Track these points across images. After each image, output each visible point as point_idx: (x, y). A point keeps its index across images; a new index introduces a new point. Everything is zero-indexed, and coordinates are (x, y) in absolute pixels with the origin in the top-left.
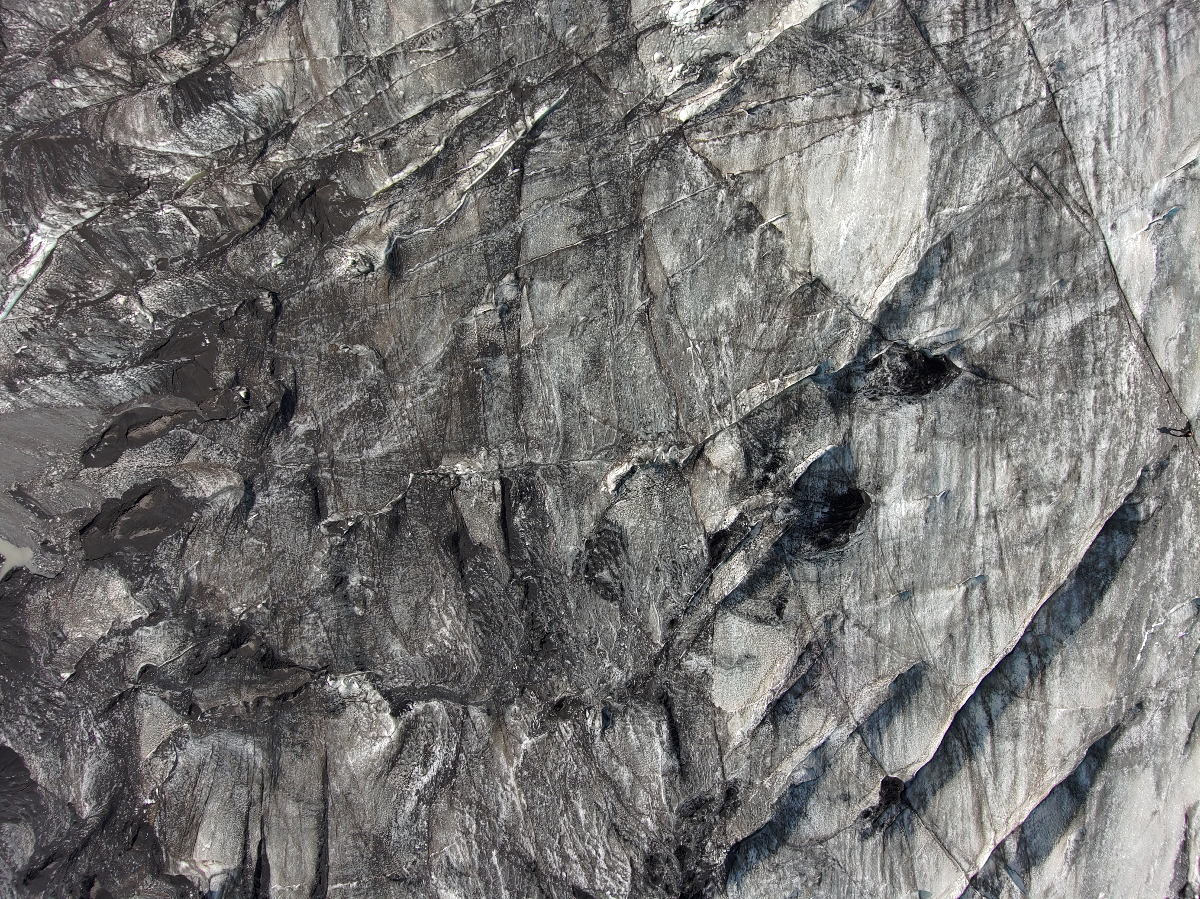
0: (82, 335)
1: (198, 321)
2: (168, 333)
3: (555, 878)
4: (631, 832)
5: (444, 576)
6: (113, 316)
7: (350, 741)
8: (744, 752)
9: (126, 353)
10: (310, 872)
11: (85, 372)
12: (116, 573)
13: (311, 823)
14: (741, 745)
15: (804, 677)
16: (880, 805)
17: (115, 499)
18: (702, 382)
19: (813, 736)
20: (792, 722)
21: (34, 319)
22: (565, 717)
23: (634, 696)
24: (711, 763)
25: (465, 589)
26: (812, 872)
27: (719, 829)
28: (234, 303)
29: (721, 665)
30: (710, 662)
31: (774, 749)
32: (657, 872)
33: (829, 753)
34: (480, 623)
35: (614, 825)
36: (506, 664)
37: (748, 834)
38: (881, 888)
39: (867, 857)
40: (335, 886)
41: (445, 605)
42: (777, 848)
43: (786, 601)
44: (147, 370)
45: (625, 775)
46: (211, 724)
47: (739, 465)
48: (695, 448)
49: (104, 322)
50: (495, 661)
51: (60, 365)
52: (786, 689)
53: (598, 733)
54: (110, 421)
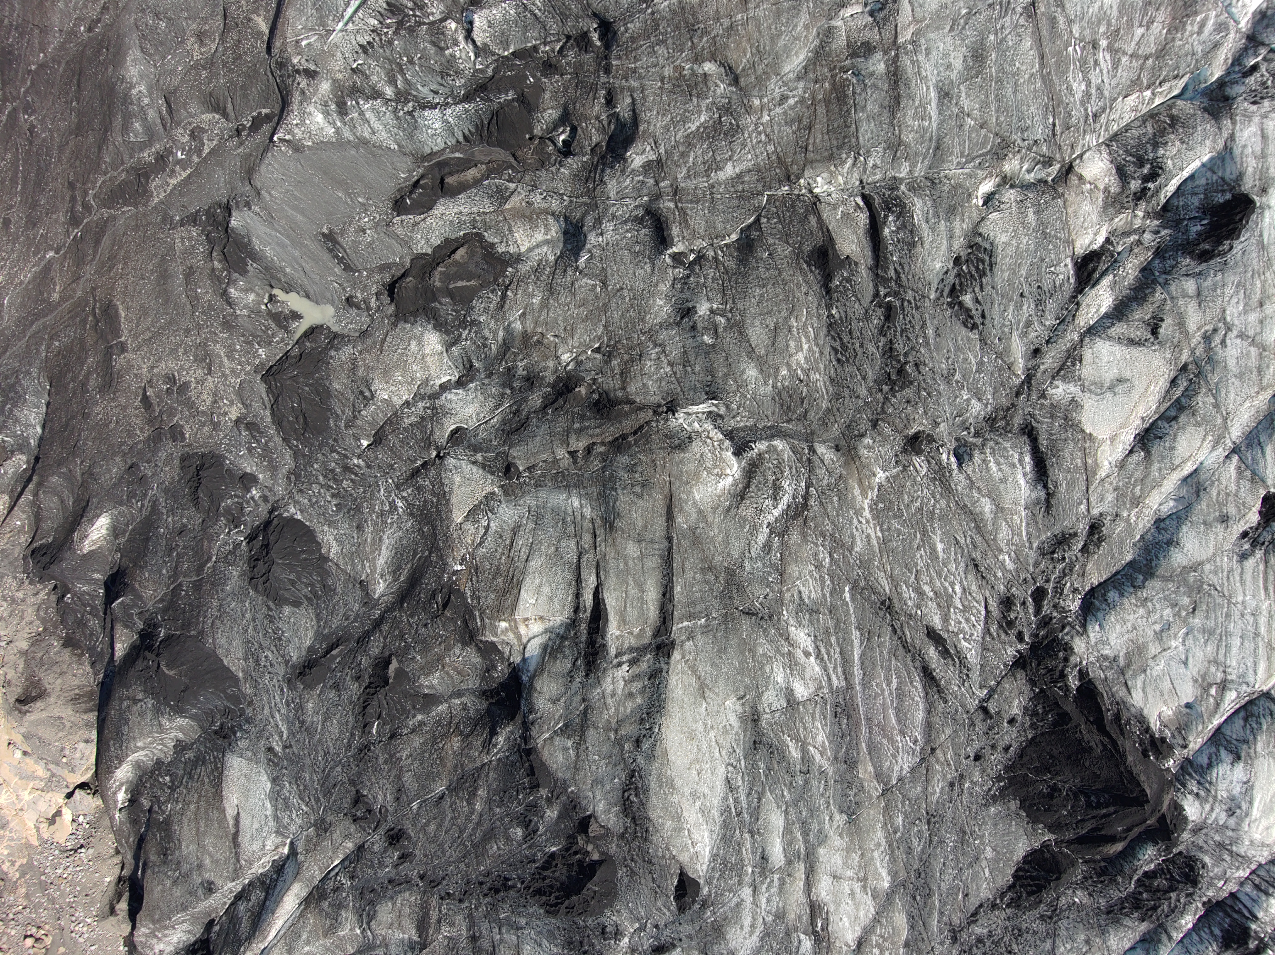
0: (411, 61)
1: (520, 60)
2: (490, 72)
3: (910, 615)
4: (988, 569)
5: (806, 294)
6: (442, 45)
7: (696, 474)
8: (1111, 483)
9: (447, 90)
10: (653, 613)
11: (411, 104)
12: (430, 327)
13: (653, 562)
14: (1108, 476)
15: (1179, 398)
16: (1259, 524)
17: (426, 254)
18: (1079, 88)
19: (1188, 460)
20: (1167, 444)
21: (373, 31)
22: (919, 453)
23: (992, 429)
24: (1077, 495)
25: (829, 307)
26: (1186, 601)
27: (1080, 568)
28: (559, 40)
29: (1090, 391)
30: (1078, 389)
31: (1145, 477)
32: (1013, 616)
33: (1203, 477)
34: (835, 350)
35: (974, 560)
36: (858, 397)
37: (1105, 577)
38: (1265, 606)
39: (1248, 577)
40: (680, 626)
41: (805, 326)
42: (1144, 583)
43: (1162, 320)
44: (467, 111)
45: (986, 507)
46: (528, 485)
47: (1112, 181)
48: (1062, 166)
49: (432, 50)
50: (847, 393)
51: (389, 92)
52: (1157, 416)
53: (955, 467)
54: (421, 170)
